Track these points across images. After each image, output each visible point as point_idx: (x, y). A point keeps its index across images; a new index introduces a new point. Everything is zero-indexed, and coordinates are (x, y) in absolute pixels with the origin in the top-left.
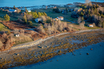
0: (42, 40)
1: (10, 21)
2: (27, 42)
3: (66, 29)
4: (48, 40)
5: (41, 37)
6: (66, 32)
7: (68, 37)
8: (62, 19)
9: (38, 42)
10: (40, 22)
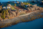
0: (29, 13)
1: (16, 6)
2: (24, 14)
3: (38, 9)
4: (32, 13)
5: (29, 12)
6: (38, 11)
7: (40, 12)
8: (36, 5)
9: (28, 14)
10: (28, 7)
